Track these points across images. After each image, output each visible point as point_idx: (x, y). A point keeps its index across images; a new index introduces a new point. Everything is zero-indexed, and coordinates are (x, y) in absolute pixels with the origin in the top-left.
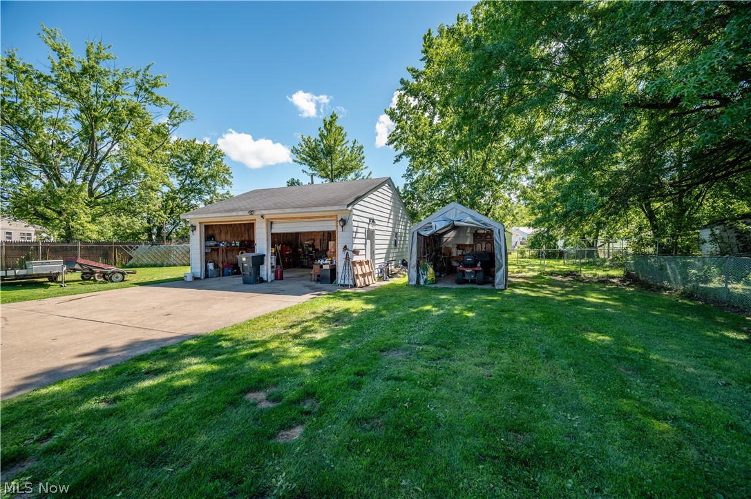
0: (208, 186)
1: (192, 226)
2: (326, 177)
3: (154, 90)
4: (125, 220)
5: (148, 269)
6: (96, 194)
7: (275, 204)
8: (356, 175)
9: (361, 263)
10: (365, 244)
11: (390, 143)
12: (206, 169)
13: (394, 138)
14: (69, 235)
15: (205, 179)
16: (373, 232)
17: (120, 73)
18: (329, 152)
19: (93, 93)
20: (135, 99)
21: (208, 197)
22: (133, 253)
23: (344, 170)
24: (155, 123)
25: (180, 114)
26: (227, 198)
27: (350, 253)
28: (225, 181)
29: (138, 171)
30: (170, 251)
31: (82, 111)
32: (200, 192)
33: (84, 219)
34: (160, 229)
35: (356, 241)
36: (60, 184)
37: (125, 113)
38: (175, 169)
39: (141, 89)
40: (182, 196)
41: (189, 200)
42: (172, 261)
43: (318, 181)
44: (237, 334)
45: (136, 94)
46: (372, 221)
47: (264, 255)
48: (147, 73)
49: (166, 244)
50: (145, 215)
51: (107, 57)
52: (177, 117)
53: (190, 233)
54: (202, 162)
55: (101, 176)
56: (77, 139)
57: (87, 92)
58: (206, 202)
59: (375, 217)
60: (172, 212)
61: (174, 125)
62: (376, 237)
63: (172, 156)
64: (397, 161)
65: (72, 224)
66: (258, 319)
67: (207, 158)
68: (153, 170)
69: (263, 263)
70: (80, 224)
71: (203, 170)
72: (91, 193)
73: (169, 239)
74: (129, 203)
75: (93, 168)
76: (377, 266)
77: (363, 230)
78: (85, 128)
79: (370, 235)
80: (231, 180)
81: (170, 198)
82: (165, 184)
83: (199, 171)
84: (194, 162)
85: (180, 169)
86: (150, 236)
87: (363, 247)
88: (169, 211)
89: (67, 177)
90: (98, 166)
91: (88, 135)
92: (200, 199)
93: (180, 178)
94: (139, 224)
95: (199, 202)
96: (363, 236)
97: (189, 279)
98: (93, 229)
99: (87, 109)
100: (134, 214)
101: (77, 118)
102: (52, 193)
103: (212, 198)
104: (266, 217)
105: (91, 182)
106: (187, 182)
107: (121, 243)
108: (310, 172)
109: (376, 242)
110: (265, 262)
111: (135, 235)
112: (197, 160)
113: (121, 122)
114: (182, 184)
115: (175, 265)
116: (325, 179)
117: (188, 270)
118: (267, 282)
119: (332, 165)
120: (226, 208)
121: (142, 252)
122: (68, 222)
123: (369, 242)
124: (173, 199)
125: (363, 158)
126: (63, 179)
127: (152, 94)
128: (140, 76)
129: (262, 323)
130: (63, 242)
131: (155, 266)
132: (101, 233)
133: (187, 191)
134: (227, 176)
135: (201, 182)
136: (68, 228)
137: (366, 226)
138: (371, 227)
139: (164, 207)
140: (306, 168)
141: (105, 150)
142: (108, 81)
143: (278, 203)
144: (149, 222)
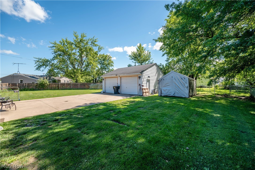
0: (107, 67)
1: (103, 79)
2: (139, 63)
3: (95, 43)
4: (88, 77)
5: (93, 90)
6: (82, 71)
7: (122, 73)
8: (149, 62)
9: (145, 89)
10: (147, 84)
11: (161, 50)
12: (107, 62)
13: (162, 48)
14: (77, 82)
15: (107, 65)
16: (149, 80)
17: (88, 40)
18: (140, 55)
19: (82, 46)
20: (90, 46)
21: (107, 70)
22: (90, 86)
23: (144, 61)
24: (95, 51)
25: (101, 48)
26: (112, 70)
27: (141, 86)
28: (112, 65)
29: (91, 64)
30: (98, 85)
31: (79, 50)
32: (105, 69)
33: (80, 77)
34: (96, 79)
35: (143, 83)
36: (75, 69)
37: (88, 50)
38: (99, 63)
39: (92, 43)
40: (101, 70)
41: (103, 71)
42: (98, 88)
43: (137, 64)
44: (110, 103)
45: (91, 45)
46: (149, 77)
47: (120, 87)
48: (94, 38)
49: (97, 84)
50: (92, 76)
51: (85, 36)
52: (100, 49)
53: (103, 81)
54: (106, 60)
55: (83, 66)
56: (78, 57)
57: (81, 46)
58: (107, 72)
59: (150, 76)
60: (99, 75)
61: (99, 51)
62: (150, 81)
63: (99, 59)
64: (163, 55)
65: (77, 79)
66: (115, 101)
67: (107, 59)
68: (94, 64)
69: (119, 89)
70: (79, 79)
71: (106, 62)
72: (81, 71)
73: (98, 82)
74: (89, 73)
75: (82, 64)
76: (151, 90)
77: (146, 80)
78: (80, 54)
79: (148, 81)
80: (113, 65)
81: (98, 71)
82: (97, 67)
83: (105, 63)
84: (104, 60)
85: (101, 63)
86: (93, 82)
87: (146, 84)
88: (98, 74)
89: (76, 67)
90: (83, 64)
91: (81, 56)
92: (105, 71)
93: (100, 65)
94: (91, 78)
95: (105, 72)
96: (146, 81)
97: (102, 92)
98: (82, 80)
99: (81, 50)
100: (90, 75)
101: (78, 52)
102: (74, 71)
103: (108, 70)
104: (120, 76)
105: (81, 68)
106: (102, 66)
107: (87, 83)
108: (135, 62)
109: (150, 83)
110: (120, 88)
111: (90, 81)
112: (105, 60)
113: (88, 52)
114: (101, 67)
115: (99, 89)
116: (139, 64)
117: (102, 90)
118: (120, 94)
119: (141, 59)
120: (111, 74)
121: (92, 85)
122: (77, 78)
123: (148, 83)
124: (99, 71)
125: (150, 56)
126: (75, 68)
127: (94, 44)
128: (92, 40)
129: (116, 102)
130: (76, 83)
131: (94, 89)
132: (83, 81)
133: (102, 68)
134: (112, 64)
135: (106, 66)
136: (77, 80)
137: (147, 78)
138: (148, 78)
139: (96, 74)
140: (133, 61)
141: (84, 59)
142: (85, 42)
143: (123, 72)
144: (93, 78)
